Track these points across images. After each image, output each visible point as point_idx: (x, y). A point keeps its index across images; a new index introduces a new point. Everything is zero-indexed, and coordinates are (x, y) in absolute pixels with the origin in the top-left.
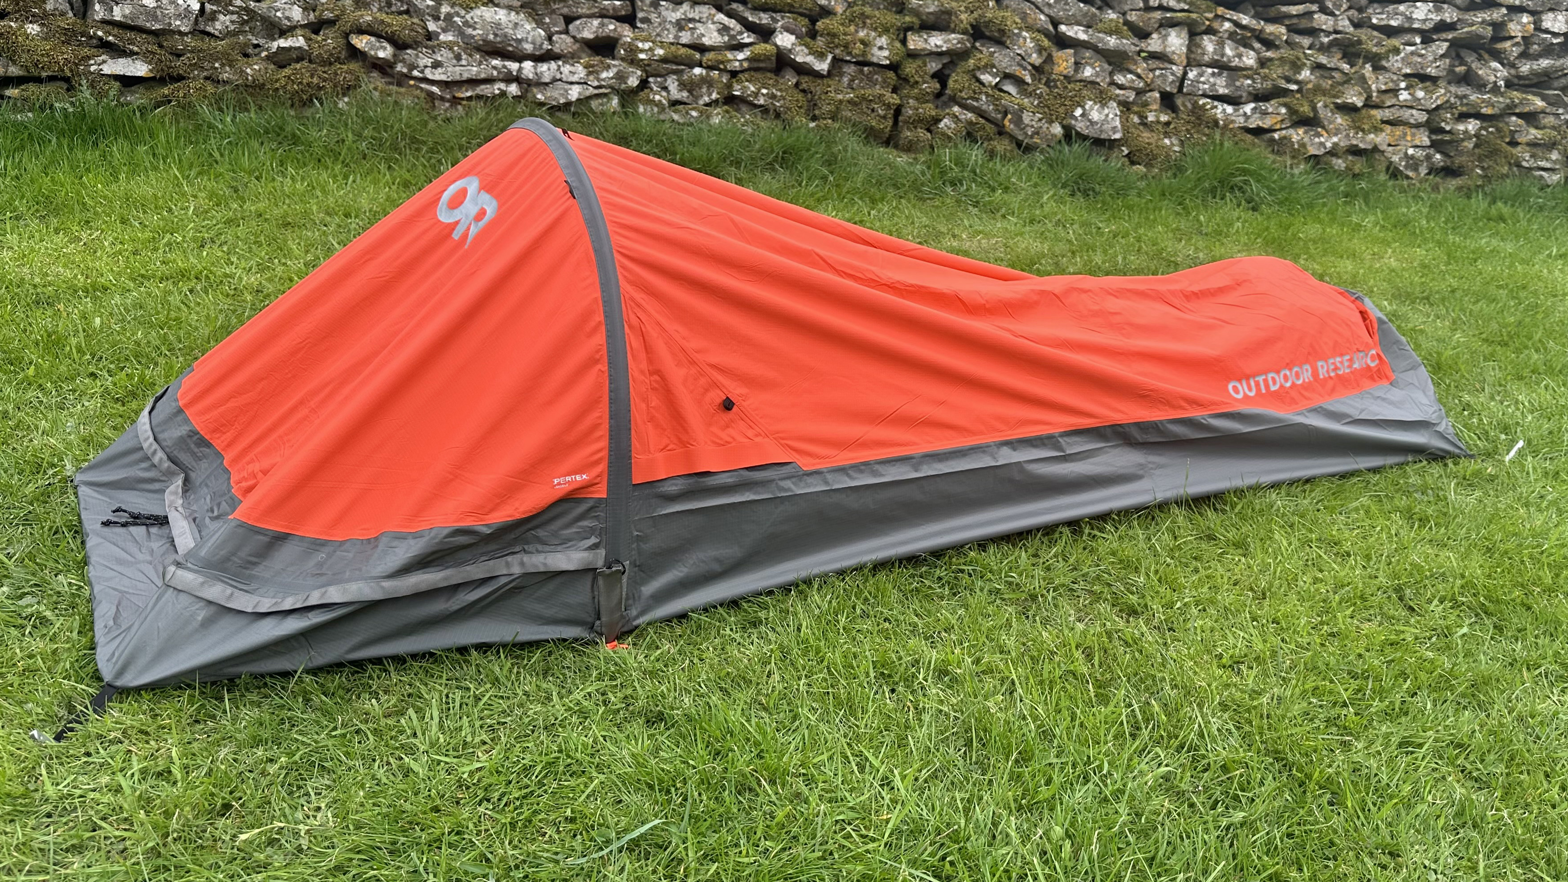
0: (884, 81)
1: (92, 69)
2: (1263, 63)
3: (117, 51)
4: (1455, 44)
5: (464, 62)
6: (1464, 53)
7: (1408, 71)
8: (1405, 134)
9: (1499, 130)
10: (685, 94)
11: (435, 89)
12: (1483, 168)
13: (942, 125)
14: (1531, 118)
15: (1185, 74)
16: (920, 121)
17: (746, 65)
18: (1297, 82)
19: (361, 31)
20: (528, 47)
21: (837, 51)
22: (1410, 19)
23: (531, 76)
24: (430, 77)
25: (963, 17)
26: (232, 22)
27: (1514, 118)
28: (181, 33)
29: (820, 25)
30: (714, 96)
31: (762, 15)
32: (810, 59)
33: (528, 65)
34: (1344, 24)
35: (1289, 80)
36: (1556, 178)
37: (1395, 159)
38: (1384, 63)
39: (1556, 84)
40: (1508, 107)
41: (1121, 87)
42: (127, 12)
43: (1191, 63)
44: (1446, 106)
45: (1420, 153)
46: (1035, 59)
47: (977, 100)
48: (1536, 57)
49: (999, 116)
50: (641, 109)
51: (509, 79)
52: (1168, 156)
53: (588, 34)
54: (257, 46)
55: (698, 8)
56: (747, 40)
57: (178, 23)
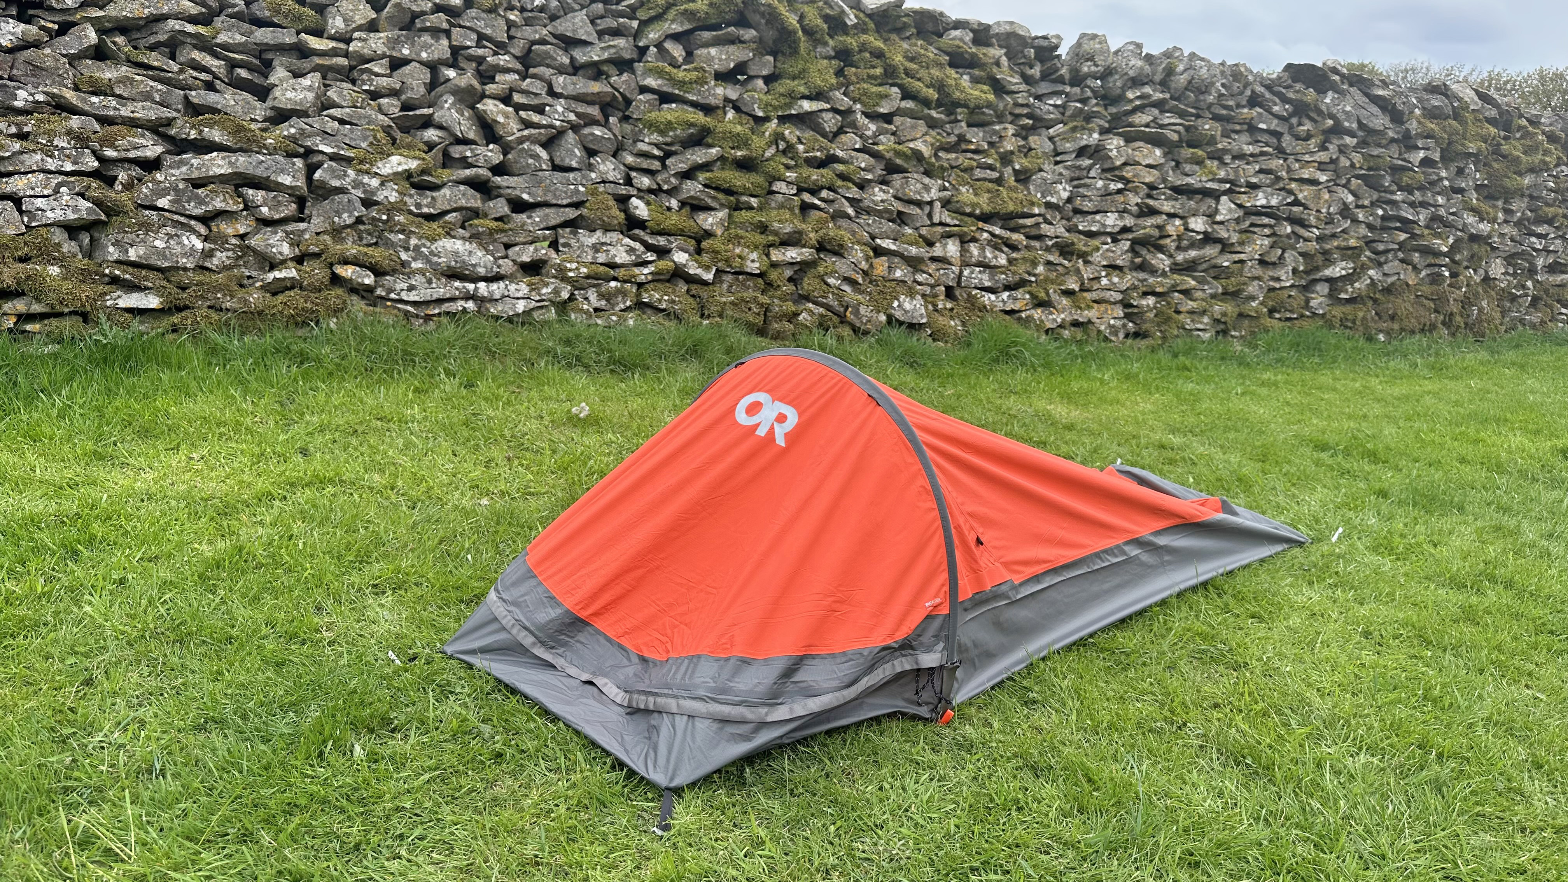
0: (755, 286)
1: (109, 303)
2: (1011, 261)
3: (132, 287)
4: (1135, 242)
5: (434, 285)
6: (1138, 248)
7: (1105, 263)
8: (1107, 309)
9: (1168, 303)
10: (603, 303)
11: (409, 308)
12: (1161, 331)
13: (801, 318)
14: (1186, 293)
15: (961, 272)
16: (785, 315)
17: (650, 277)
18: (1035, 275)
19: (346, 262)
20: (482, 271)
21: (720, 264)
22: (1104, 225)
23: (486, 294)
24: (405, 298)
25: (812, 235)
26: (228, 258)
27: (1176, 294)
28: (185, 269)
29: (705, 244)
30: (628, 303)
31: (659, 238)
32: (699, 271)
33: (482, 285)
34: (1061, 231)
35: (1029, 274)
36: (1208, 335)
37: (1102, 328)
38: (1090, 258)
39: (1200, 268)
40: (1173, 286)
41: (920, 284)
42: (141, 253)
43: (965, 264)
44: (1134, 288)
45: (1119, 323)
46: (864, 265)
47: (826, 297)
48: (1186, 249)
49: (842, 309)
50: (573, 316)
51: (468, 297)
52: (956, 334)
53: (526, 259)
54: (249, 277)
55: (609, 234)
56: (650, 259)
57: (184, 260)
